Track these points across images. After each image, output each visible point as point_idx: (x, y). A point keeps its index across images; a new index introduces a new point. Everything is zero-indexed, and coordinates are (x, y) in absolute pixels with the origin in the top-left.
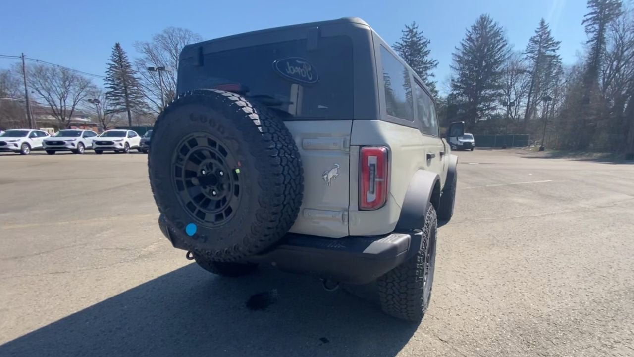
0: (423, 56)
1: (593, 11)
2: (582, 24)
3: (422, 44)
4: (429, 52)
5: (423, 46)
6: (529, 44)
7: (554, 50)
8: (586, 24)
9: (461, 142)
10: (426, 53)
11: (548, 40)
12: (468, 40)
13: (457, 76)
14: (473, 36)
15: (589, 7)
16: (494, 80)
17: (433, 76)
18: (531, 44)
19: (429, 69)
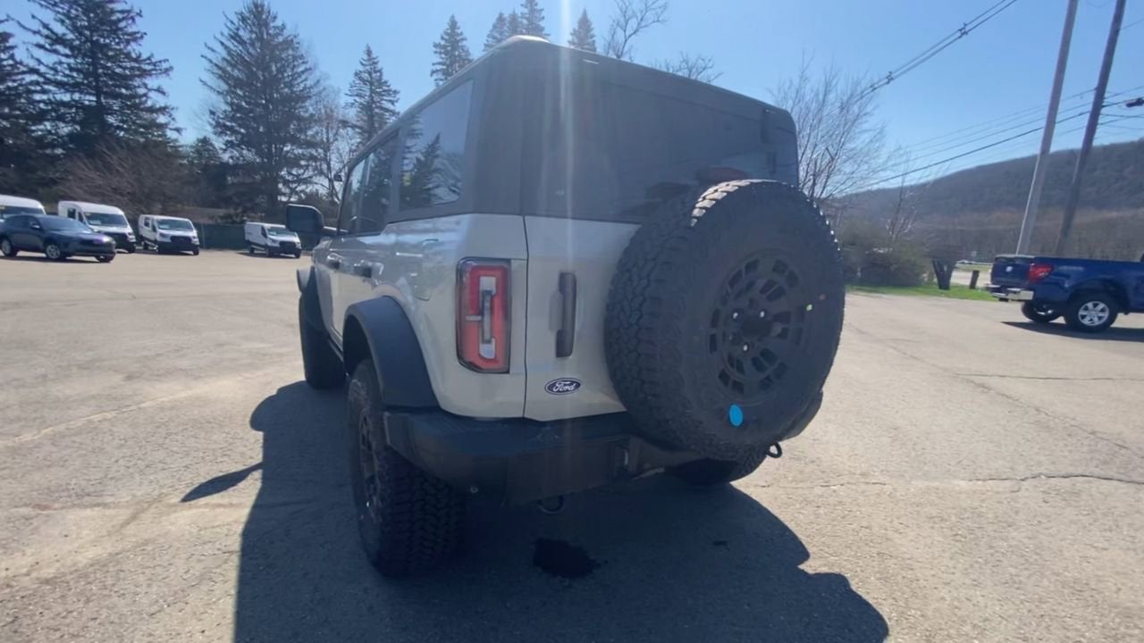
0: (128, 42)
1: (441, 60)
2: (431, 75)
3: (122, 12)
4: (142, 37)
5: (124, 19)
6: (354, 81)
7: (392, 102)
8: (435, 76)
9: (274, 241)
10: (135, 37)
11: (381, 83)
12: (232, 37)
13: (222, 106)
14: (244, 34)
15: (436, 52)
16: (301, 130)
17: (163, 93)
18: (357, 82)
19: (151, 75)
